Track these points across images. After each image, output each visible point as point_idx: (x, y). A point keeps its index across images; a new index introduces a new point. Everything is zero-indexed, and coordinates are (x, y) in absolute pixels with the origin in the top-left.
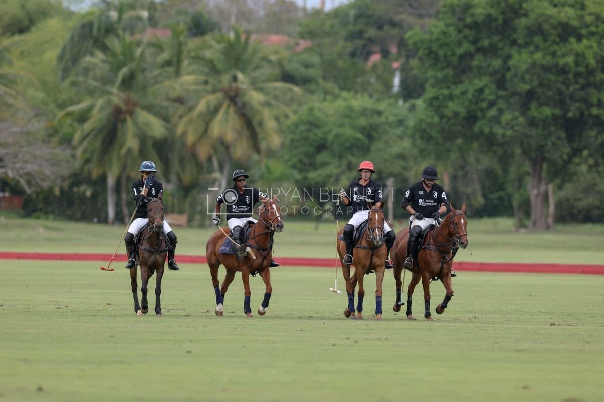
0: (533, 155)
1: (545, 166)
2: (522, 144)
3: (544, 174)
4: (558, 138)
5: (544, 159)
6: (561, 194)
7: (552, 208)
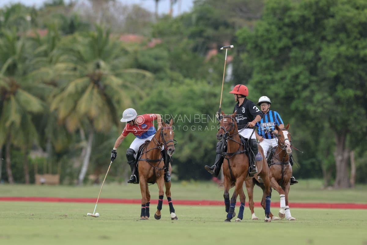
0: (339, 128)
1: (348, 137)
2: (330, 119)
3: (347, 143)
4: (359, 114)
5: (347, 131)
6: (362, 161)
7: (353, 171)
